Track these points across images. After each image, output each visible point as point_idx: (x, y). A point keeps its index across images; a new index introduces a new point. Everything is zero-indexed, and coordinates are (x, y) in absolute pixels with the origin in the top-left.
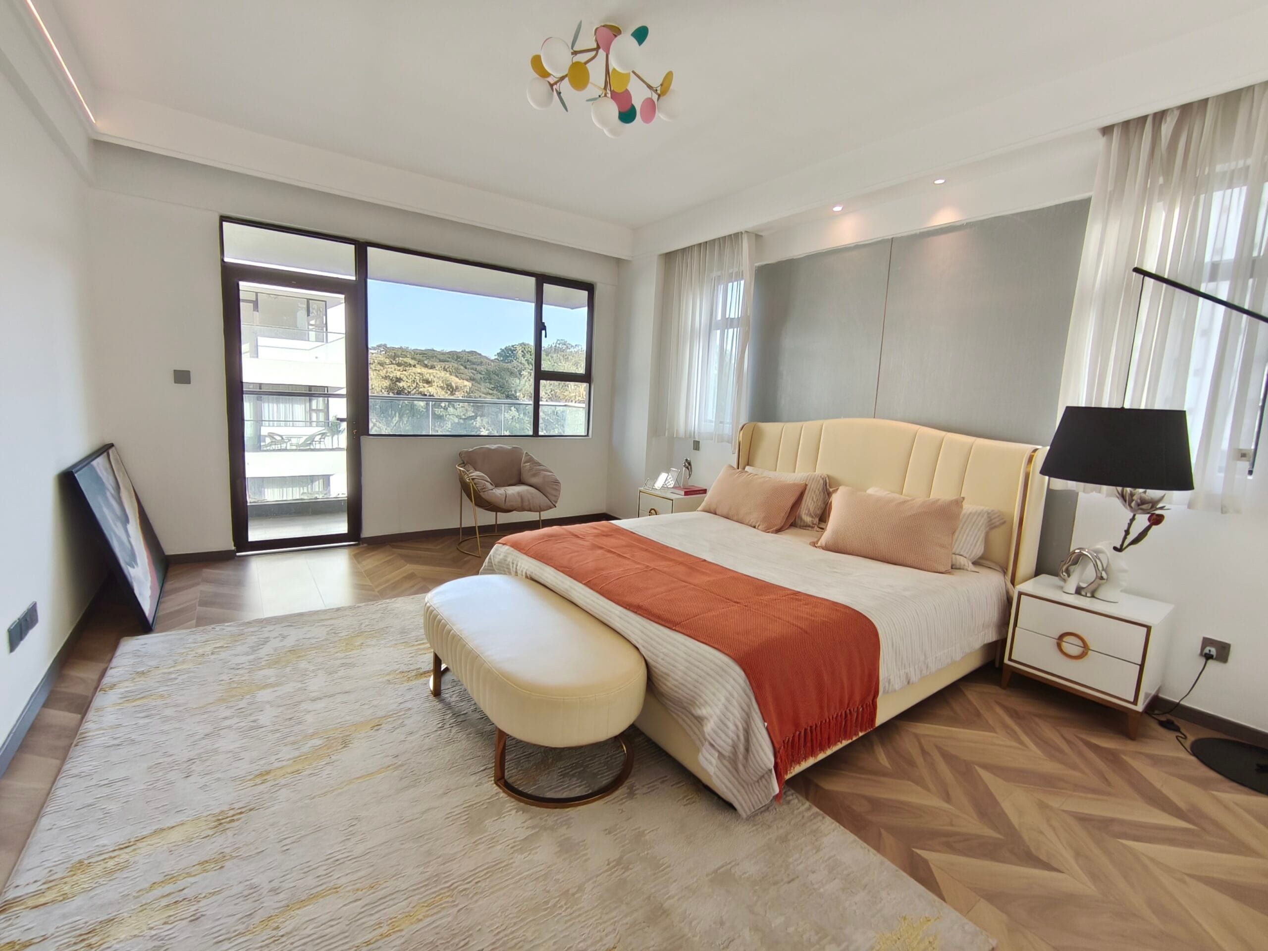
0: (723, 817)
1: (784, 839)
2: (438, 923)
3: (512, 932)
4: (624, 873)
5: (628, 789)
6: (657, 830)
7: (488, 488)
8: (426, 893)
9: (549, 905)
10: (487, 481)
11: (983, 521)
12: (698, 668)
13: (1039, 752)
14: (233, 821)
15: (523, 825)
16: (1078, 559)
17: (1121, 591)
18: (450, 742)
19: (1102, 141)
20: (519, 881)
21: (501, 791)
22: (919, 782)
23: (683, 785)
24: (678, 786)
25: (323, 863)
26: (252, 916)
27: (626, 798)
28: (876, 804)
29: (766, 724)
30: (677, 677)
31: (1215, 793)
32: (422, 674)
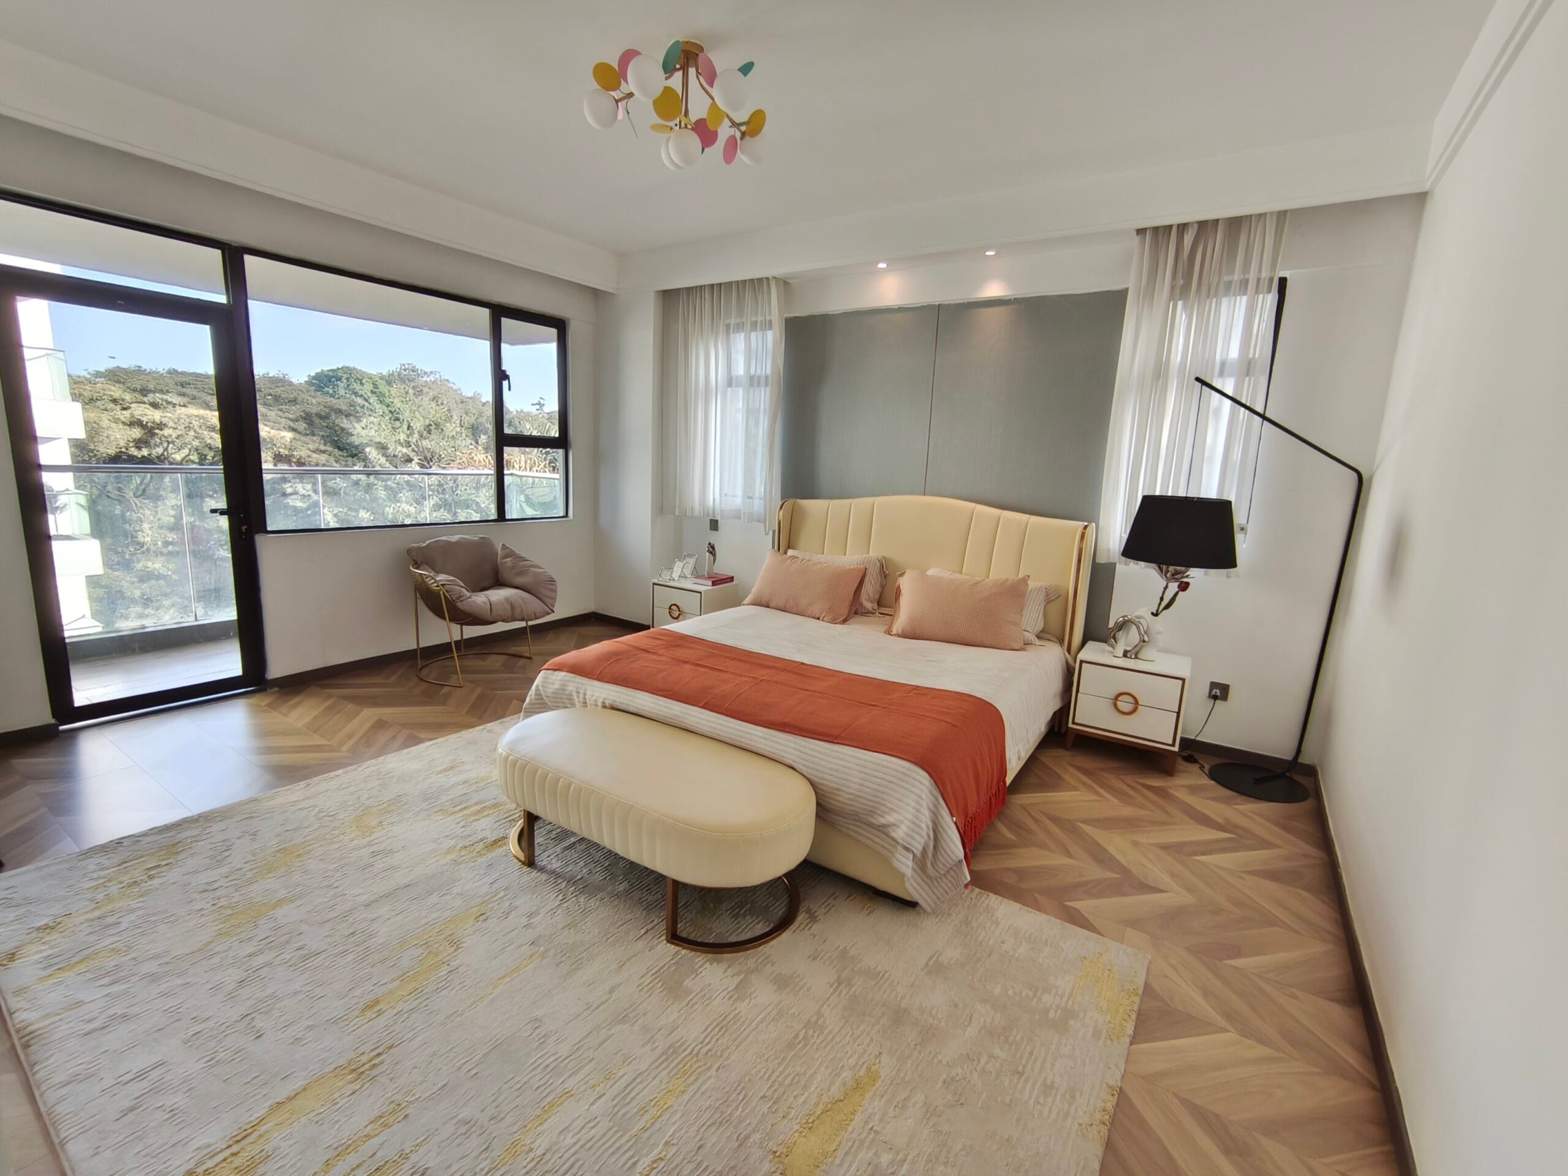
0: (908, 916)
1: (967, 922)
2: (704, 1088)
3: (781, 1073)
4: (850, 990)
5: (807, 913)
6: (856, 943)
7: (466, 595)
8: (671, 1067)
9: (800, 1038)
10: (462, 587)
11: (1041, 596)
12: (877, 777)
13: (1116, 801)
14: (374, 1066)
15: (725, 975)
16: (1123, 625)
17: (1158, 651)
18: (585, 913)
19: (1136, 240)
20: (757, 1027)
21: (680, 948)
22: (1043, 846)
23: (854, 898)
24: (852, 898)
25: (532, 1074)
26: (490, 1149)
27: (809, 922)
28: (1021, 873)
29: (954, 819)
30: (850, 791)
31: (1235, 806)
32: (492, 845)
